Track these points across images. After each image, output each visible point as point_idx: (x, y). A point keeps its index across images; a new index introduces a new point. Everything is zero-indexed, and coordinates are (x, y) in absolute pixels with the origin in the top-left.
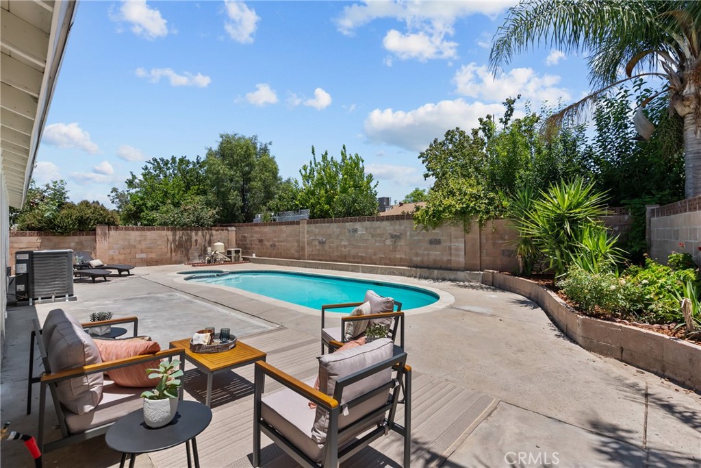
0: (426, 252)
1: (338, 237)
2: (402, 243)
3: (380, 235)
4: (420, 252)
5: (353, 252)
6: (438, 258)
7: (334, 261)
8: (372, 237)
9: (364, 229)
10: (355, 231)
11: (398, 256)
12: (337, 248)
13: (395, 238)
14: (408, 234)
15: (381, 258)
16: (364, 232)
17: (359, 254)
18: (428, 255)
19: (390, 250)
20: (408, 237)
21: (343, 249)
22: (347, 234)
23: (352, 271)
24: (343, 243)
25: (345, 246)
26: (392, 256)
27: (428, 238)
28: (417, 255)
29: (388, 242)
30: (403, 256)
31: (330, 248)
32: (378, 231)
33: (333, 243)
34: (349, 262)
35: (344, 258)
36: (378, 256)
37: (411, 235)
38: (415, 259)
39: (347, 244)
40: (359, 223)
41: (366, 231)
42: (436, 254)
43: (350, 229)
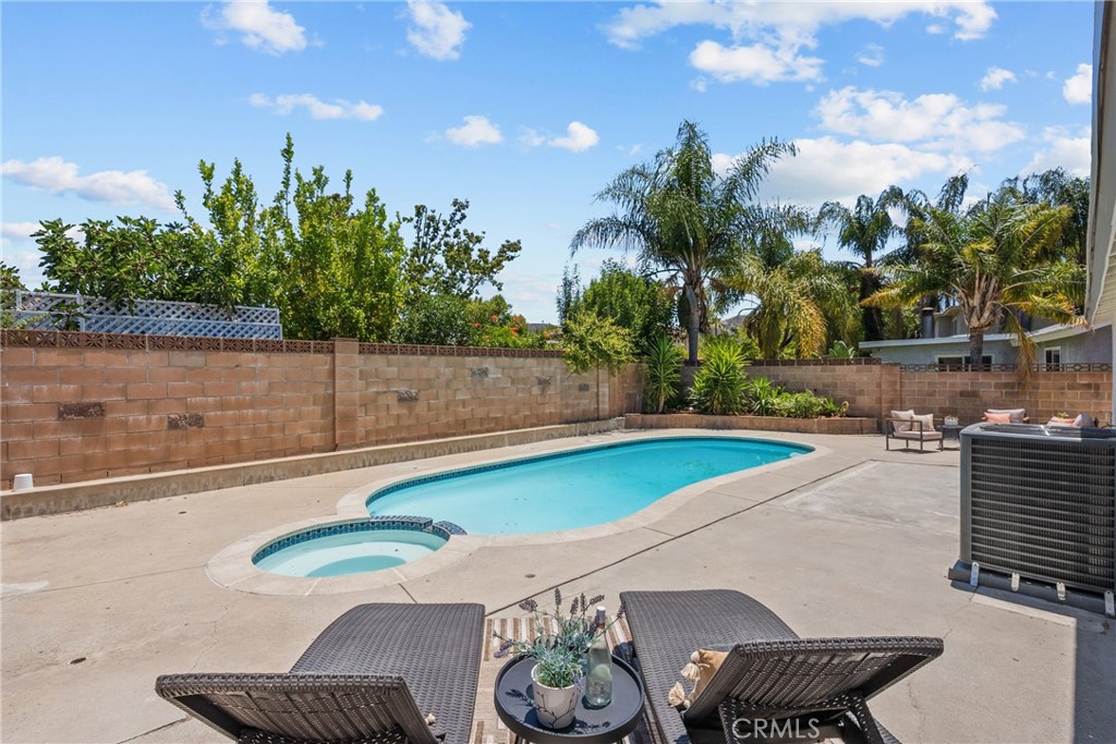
0: (576, 402)
1: (448, 385)
2: (551, 391)
3: (524, 381)
4: (571, 402)
5: (480, 412)
6: (587, 408)
7: (438, 436)
8: (513, 382)
9: (500, 370)
10: (485, 372)
11: (547, 411)
12: (447, 408)
13: (544, 383)
14: (558, 377)
15: (526, 417)
16: (500, 376)
17: (492, 415)
18: (578, 404)
19: (537, 403)
20: (559, 382)
21: (460, 409)
22: (469, 379)
23: (492, 447)
24: (460, 397)
25: (464, 403)
26: (540, 412)
27: (577, 383)
28: (567, 406)
29: (536, 390)
30: (553, 410)
31: (429, 410)
32: (522, 374)
33: (437, 398)
34: (472, 433)
35: (463, 426)
36: (521, 414)
37: (562, 381)
38: (565, 411)
39: (467, 397)
40: (491, 359)
41: (503, 374)
42: (586, 403)
43: (475, 368)
